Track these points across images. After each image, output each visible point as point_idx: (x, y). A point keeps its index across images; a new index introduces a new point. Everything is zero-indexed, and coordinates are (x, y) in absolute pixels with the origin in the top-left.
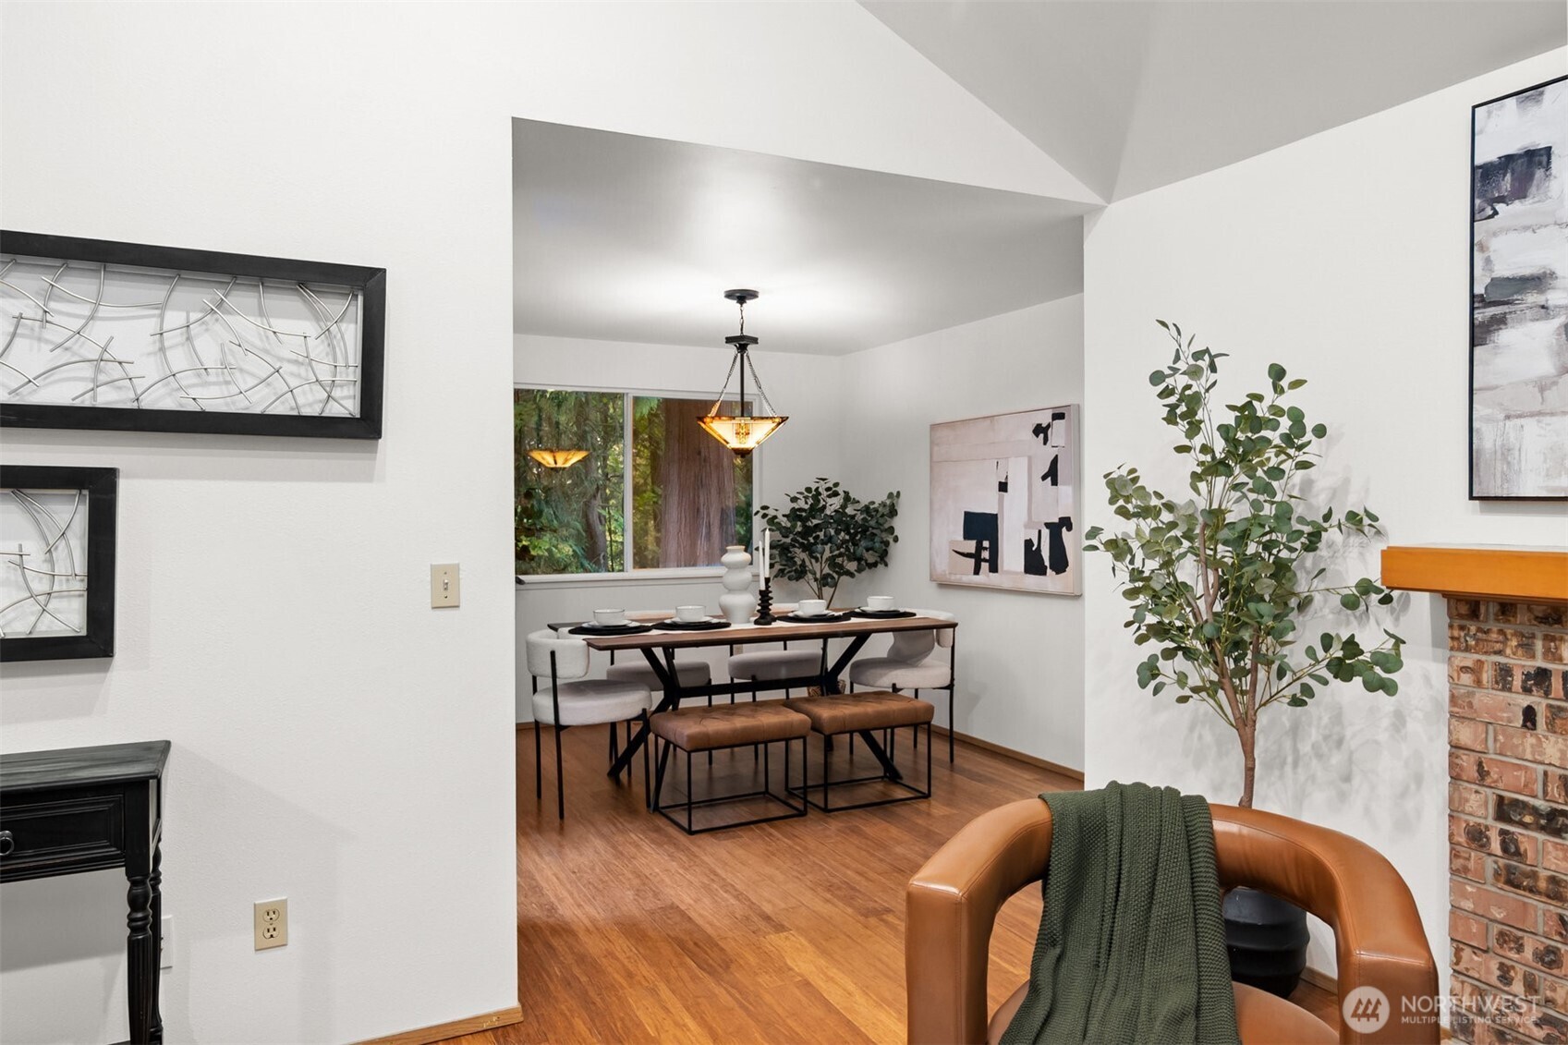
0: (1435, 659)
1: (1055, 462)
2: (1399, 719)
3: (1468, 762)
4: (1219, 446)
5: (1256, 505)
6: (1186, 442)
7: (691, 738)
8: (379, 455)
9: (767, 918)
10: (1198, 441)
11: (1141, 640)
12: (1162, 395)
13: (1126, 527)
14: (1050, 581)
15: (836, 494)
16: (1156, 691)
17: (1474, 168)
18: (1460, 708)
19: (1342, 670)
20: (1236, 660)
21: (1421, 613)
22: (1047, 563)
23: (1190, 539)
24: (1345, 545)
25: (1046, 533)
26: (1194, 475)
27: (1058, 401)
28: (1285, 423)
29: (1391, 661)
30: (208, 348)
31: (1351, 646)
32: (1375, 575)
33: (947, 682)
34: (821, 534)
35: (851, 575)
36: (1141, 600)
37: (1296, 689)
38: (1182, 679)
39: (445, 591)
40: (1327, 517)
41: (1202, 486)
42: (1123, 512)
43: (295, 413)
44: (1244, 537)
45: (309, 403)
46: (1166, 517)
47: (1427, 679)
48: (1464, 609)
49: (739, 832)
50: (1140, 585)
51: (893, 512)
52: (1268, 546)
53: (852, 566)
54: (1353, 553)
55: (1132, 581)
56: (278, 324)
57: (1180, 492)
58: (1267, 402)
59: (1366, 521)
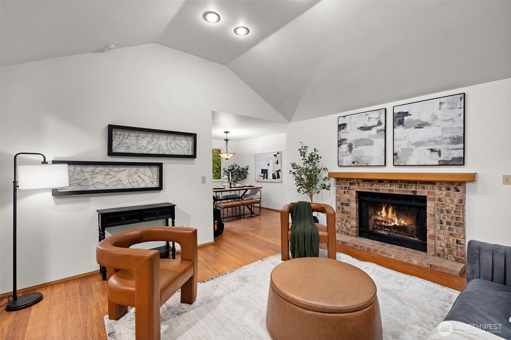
0: (334, 186)
1: (278, 160)
2: (330, 195)
3: (338, 199)
4: (308, 159)
5: (313, 167)
6: (303, 159)
7: (224, 206)
8: (195, 161)
9: (243, 231)
10: (305, 158)
11: (297, 186)
12: (300, 152)
13: (293, 170)
14: (277, 180)
15: (237, 166)
16: (300, 193)
17: (338, 125)
18: (337, 192)
19: (324, 188)
20: (310, 188)
21: (332, 181)
22: (276, 177)
23: (303, 172)
24: (323, 172)
25: (276, 172)
26: (304, 163)
27: (278, 151)
28: (316, 156)
29: (329, 186)
30: (173, 145)
31: (325, 185)
32: (327, 176)
33: (260, 197)
34: (234, 173)
35: (240, 180)
36: (297, 181)
37: (318, 191)
38: (303, 191)
39: (204, 180)
40: (321, 169)
41: (305, 164)
42: (294, 168)
43: (184, 154)
44: (311, 171)
45: (186, 153)
46: (300, 169)
47: (333, 189)
48: (337, 180)
49: (231, 221)
50: (297, 178)
51: (247, 169)
52: (314, 173)
53: (240, 179)
54: (324, 173)
55: (296, 178)
56: (182, 142)
57: (302, 165)
58: (314, 153)
59: (326, 169)
